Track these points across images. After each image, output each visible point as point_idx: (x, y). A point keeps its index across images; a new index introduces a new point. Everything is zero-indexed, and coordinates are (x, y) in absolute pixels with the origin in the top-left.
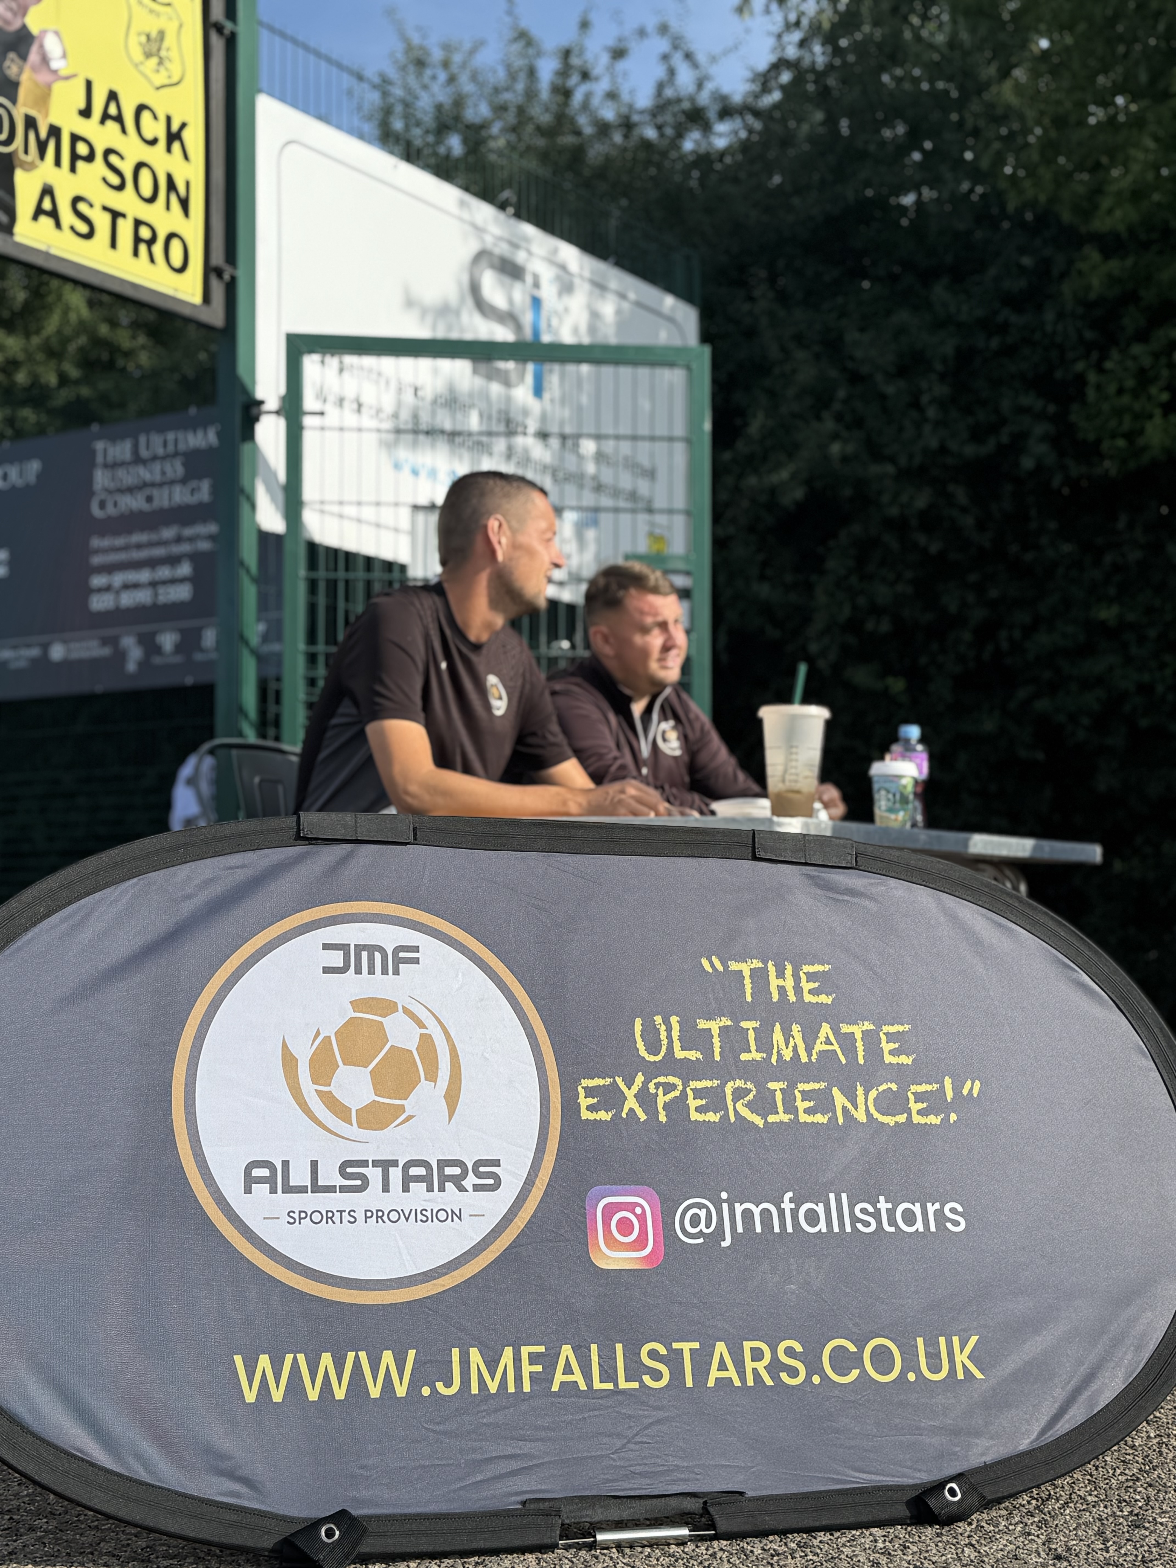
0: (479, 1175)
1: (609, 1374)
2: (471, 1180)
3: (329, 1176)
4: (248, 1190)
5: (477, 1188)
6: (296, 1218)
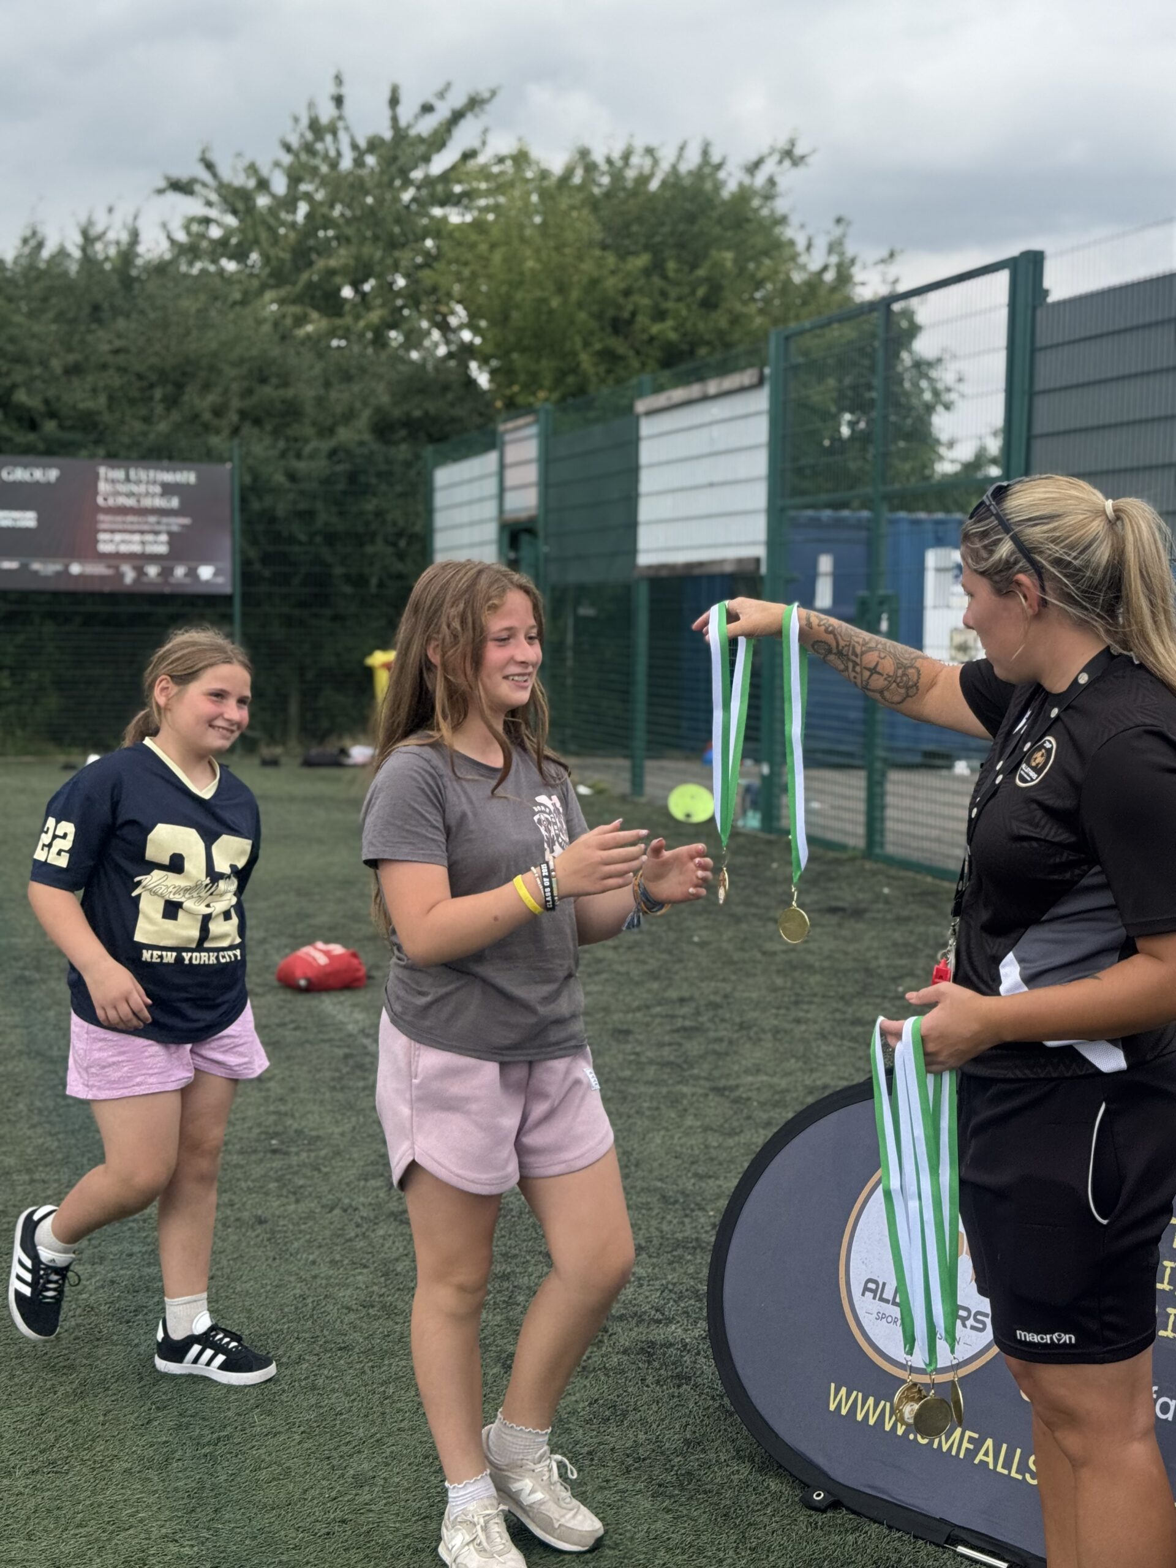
0: (976, 1320)
1: (1007, 1465)
2: (970, 1322)
4: (863, 1294)
5: (973, 1328)
6: (881, 1317)
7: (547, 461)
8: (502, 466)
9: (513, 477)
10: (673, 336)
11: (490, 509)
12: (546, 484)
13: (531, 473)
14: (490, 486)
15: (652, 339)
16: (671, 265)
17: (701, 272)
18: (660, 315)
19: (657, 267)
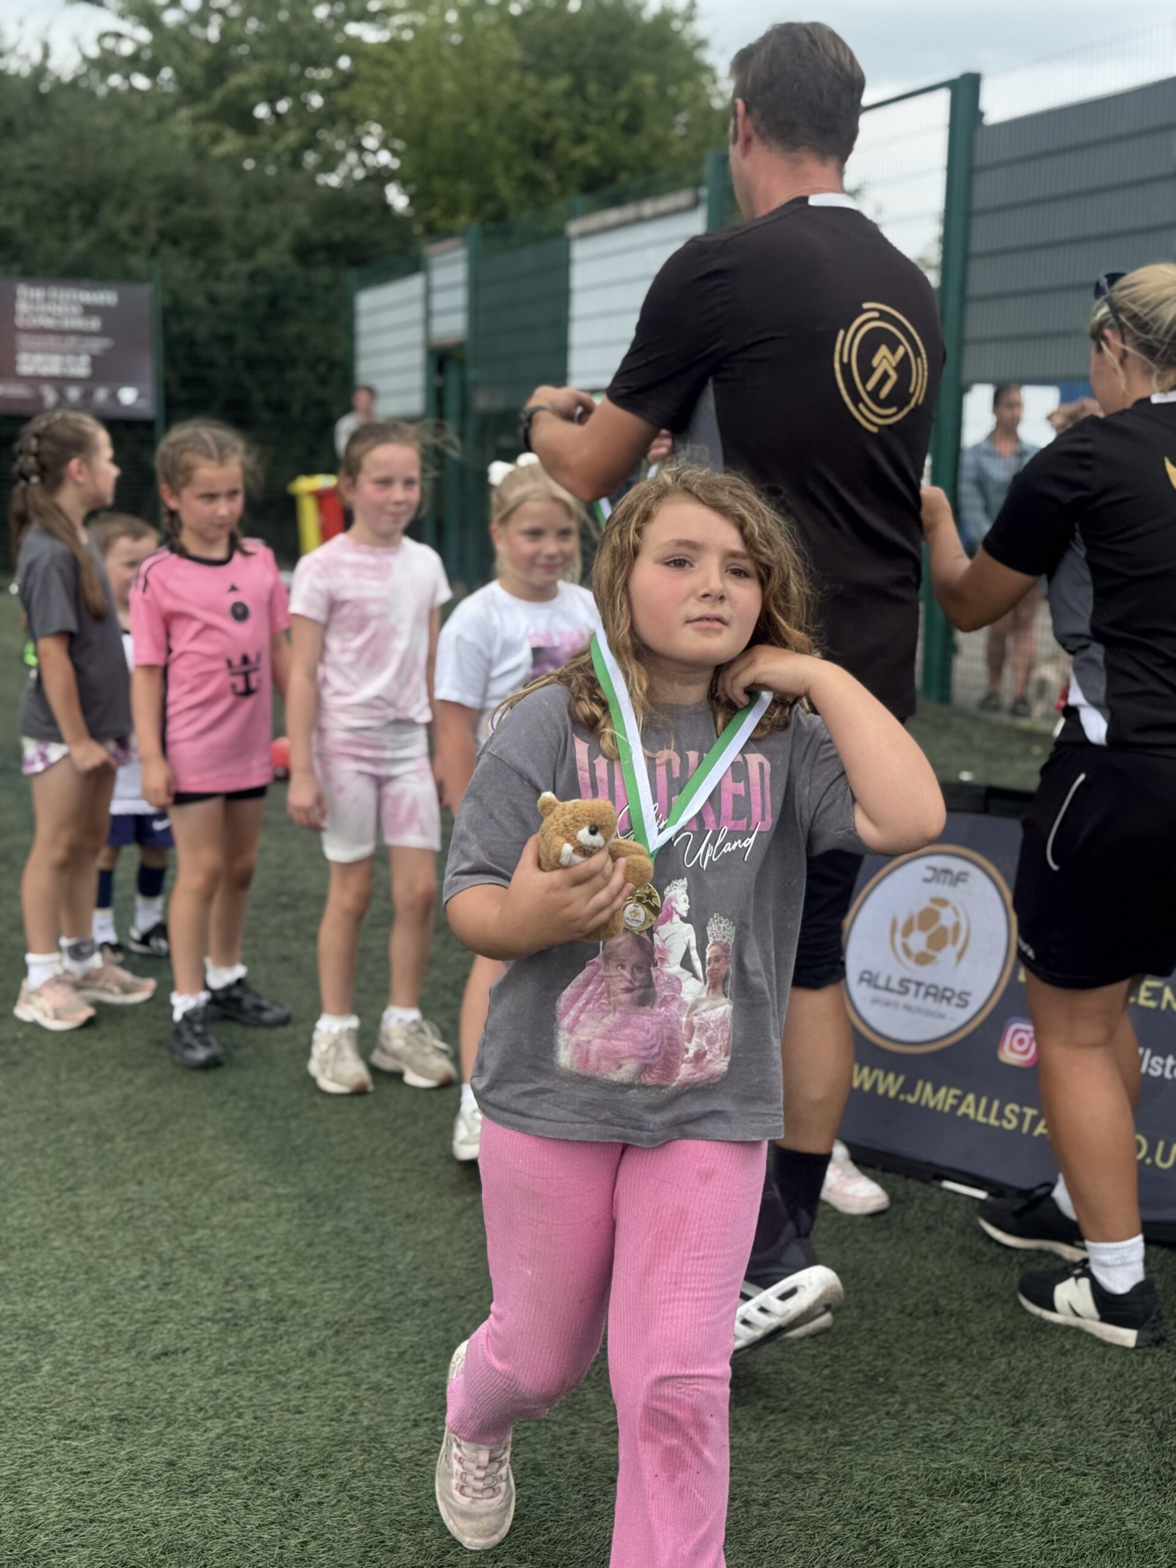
0: (959, 998)
1: (987, 1114)
2: (955, 1001)
3: (894, 984)
4: (859, 984)
5: (958, 1006)
6: (875, 1001)
7: (476, 285)
8: (428, 292)
9: (439, 301)
10: (594, 161)
11: (416, 335)
12: (476, 309)
13: (459, 298)
14: (416, 311)
15: (573, 165)
16: (593, 89)
17: (623, 96)
18: (580, 139)
19: (578, 89)
